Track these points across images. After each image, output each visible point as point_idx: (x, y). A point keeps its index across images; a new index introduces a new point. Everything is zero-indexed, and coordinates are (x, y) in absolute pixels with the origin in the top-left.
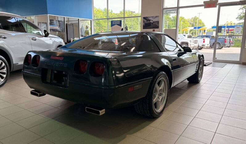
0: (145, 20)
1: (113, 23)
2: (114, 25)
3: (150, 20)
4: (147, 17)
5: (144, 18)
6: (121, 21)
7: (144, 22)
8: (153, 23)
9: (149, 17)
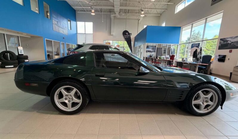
0: (222, 41)
1: (193, 46)
2: (194, 47)
3: (228, 41)
4: (224, 39)
5: (221, 40)
6: (199, 44)
7: (220, 43)
8: (230, 44)
9: (227, 38)
